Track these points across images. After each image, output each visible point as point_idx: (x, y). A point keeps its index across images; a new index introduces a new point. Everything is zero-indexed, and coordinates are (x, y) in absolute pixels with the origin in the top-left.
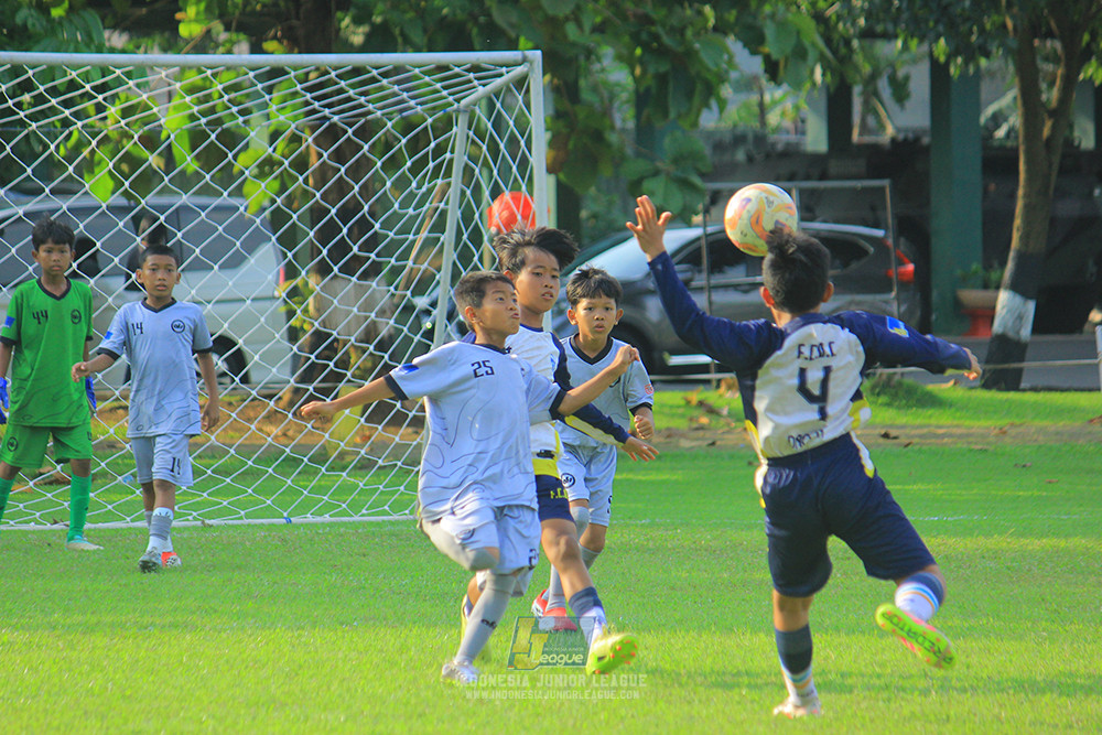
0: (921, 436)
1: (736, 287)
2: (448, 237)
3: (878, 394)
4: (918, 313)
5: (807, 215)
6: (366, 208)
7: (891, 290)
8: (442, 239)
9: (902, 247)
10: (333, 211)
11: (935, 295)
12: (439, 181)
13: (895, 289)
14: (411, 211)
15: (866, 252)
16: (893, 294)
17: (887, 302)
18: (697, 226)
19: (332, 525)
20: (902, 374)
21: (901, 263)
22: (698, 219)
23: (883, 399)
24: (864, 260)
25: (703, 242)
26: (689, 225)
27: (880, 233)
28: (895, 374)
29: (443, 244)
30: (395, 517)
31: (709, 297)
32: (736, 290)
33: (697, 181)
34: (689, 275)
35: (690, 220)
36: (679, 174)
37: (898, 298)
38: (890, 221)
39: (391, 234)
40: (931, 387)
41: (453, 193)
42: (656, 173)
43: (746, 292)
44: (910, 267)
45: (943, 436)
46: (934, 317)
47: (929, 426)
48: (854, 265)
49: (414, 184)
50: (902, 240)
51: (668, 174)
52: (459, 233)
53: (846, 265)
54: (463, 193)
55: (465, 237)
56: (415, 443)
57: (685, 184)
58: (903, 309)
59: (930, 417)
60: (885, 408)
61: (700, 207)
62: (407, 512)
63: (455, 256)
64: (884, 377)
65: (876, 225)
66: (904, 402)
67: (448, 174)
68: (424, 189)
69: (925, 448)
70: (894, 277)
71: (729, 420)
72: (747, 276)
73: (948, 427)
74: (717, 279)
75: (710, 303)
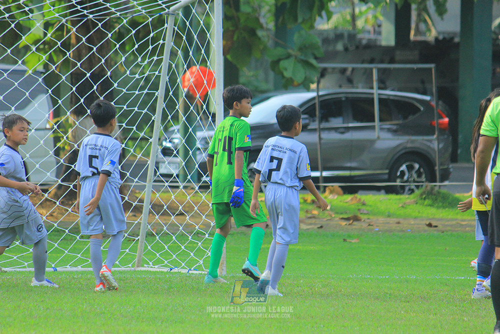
0: (451, 226)
1: (336, 129)
2: (160, 93)
3: (425, 199)
4: (450, 149)
5: (382, 86)
6: (109, 73)
7: (433, 134)
8: (156, 94)
9: (440, 107)
10: (88, 75)
11: (460, 137)
12: (155, 58)
13: (436, 133)
14: (137, 76)
15: (419, 110)
16: (435, 136)
17: (431, 141)
18: (313, 91)
19: (82, 273)
20: (440, 186)
21: (441, 117)
22: (313, 86)
23: (427, 202)
24: (417, 115)
25: (317, 101)
26: (308, 89)
27: (428, 98)
28: (435, 186)
29: (157, 97)
30: (123, 269)
31: (320, 135)
32: (336, 131)
33: (314, 62)
34: (307, 121)
35: (309, 86)
36: (303, 58)
37: (438, 139)
38: (434, 90)
39: (124, 90)
40: (457, 195)
41: (164, 65)
42: (288, 56)
43: (342, 133)
44: (446, 120)
45: (467, 226)
46: (459, 151)
47: (456, 219)
48: (411, 118)
49: (139, 59)
50: (440, 102)
51: (296, 58)
52: (167, 91)
53: (405, 118)
54: (170, 66)
55: (171, 93)
56: (136, 222)
57: (306, 64)
58: (441, 146)
59: (457, 214)
60: (429, 207)
61: (315, 79)
62: (130, 265)
63: (164, 105)
64: (429, 188)
65: (425, 93)
66: (440, 204)
67: (161, 53)
68: (146, 62)
69: (454, 233)
70: (436, 125)
71: (331, 213)
72: (343, 123)
73: (469, 220)
74: (324, 125)
75: (320, 139)
